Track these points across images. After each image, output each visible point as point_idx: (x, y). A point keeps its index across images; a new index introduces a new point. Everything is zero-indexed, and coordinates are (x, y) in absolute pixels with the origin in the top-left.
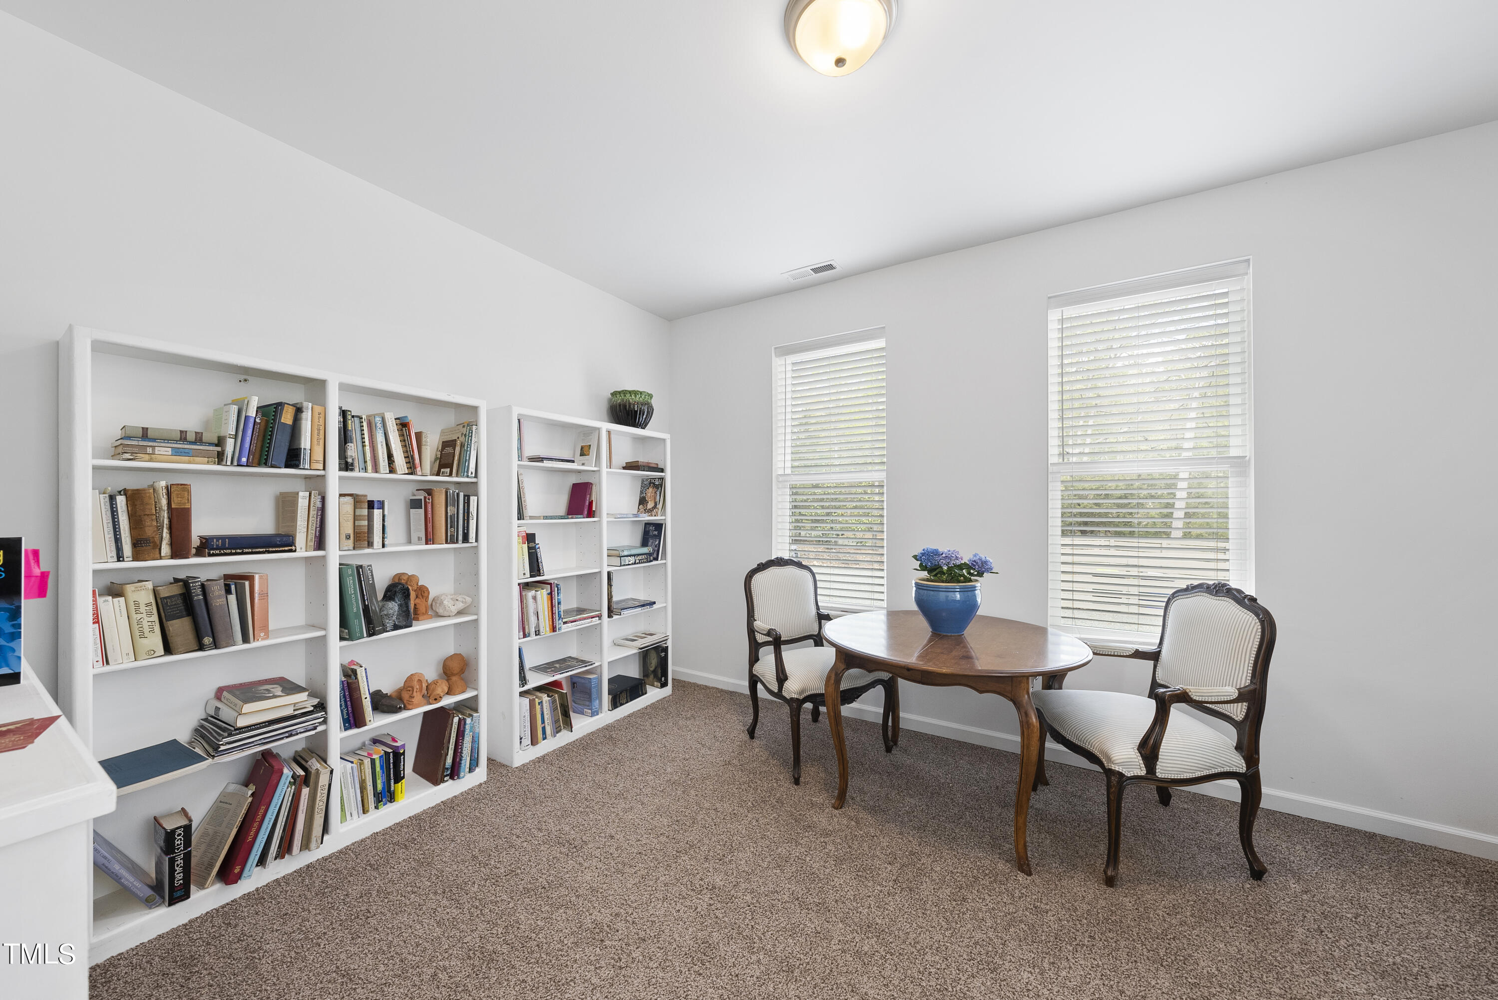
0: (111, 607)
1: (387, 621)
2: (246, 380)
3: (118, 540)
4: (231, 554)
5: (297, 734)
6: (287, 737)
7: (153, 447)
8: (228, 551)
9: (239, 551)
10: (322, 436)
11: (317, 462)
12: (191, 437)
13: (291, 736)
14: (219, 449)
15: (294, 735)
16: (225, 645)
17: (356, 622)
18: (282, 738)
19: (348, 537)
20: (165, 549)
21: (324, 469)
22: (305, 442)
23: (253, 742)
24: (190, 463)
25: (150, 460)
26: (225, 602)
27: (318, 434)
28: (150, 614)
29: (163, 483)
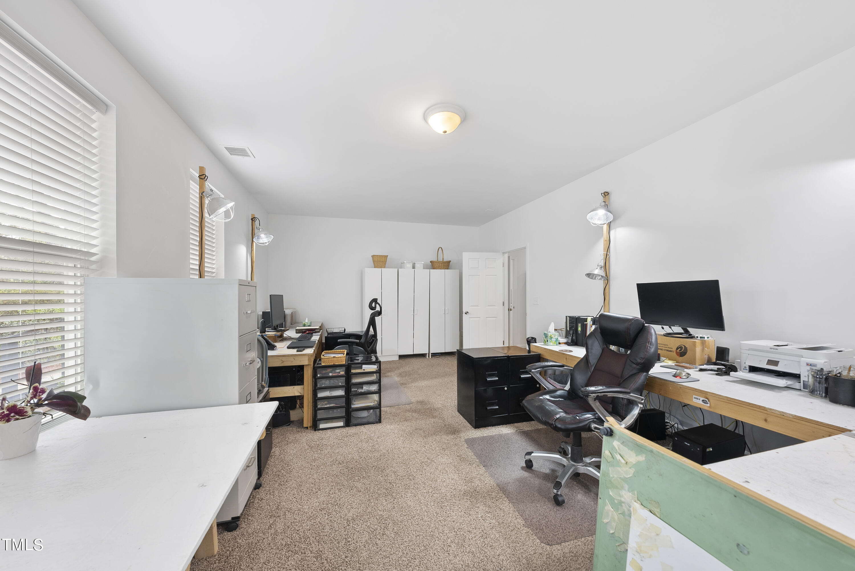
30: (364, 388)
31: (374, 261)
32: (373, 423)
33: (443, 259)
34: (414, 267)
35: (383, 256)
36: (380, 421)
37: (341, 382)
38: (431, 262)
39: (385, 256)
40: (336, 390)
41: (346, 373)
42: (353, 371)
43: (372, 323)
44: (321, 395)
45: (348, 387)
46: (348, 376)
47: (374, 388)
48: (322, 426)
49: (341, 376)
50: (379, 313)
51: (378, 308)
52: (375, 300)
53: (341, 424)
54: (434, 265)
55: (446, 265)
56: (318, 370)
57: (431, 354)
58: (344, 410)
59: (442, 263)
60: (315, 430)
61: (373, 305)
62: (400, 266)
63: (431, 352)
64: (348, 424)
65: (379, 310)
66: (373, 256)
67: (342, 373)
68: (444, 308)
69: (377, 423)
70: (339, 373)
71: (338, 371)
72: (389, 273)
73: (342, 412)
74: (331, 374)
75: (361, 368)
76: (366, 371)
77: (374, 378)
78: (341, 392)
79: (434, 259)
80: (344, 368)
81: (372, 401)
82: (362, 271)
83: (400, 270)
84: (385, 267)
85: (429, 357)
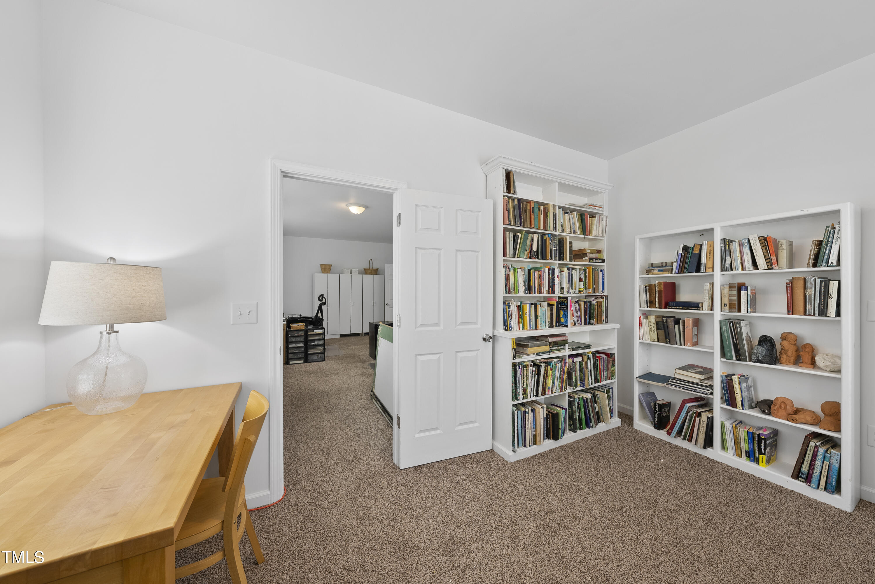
0: (644, 322)
1: (753, 356)
2: (703, 234)
3: (647, 301)
4: (677, 309)
5: (698, 392)
6: (693, 391)
7: (653, 270)
8: (674, 307)
9: (678, 308)
10: (711, 256)
11: (709, 268)
12: (664, 265)
13: (695, 392)
14: (671, 268)
15: (696, 392)
16: (672, 344)
17: (728, 350)
18: (691, 391)
19: (725, 305)
20: (657, 305)
21: (713, 271)
22: (703, 260)
23: (680, 386)
24: (663, 274)
25: (652, 274)
26: (674, 327)
27: (710, 255)
28: (654, 327)
29: (657, 282)
30: (315, 342)
31: (322, 269)
32: (320, 361)
33: (373, 267)
34: (351, 273)
35: (328, 265)
36: (324, 360)
37: (302, 339)
38: (364, 269)
39: (330, 265)
40: (299, 343)
41: (305, 334)
42: (309, 333)
43: (320, 309)
44: (290, 346)
45: (306, 342)
46: (306, 336)
47: (321, 342)
48: (291, 363)
49: (302, 336)
50: (324, 304)
51: (324, 301)
52: (322, 296)
53: (302, 361)
54: (366, 271)
55: (375, 272)
56: (289, 333)
57: (364, 333)
58: (303, 354)
59: (372, 270)
60: (287, 365)
61: (321, 298)
62: (342, 272)
63: (364, 332)
64: (306, 361)
65: (325, 302)
66: (321, 265)
67: (303, 334)
68: (373, 302)
69: (323, 361)
70: (301, 334)
71: (300, 333)
72: (333, 277)
73: (302, 355)
74: (296, 335)
75: (314, 332)
76: (316, 333)
77: (321, 337)
78: (302, 345)
79: (367, 267)
80: (304, 332)
81: (320, 349)
82: (313, 276)
83: (341, 275)
84: (330, 273)
85: (362, 335)
